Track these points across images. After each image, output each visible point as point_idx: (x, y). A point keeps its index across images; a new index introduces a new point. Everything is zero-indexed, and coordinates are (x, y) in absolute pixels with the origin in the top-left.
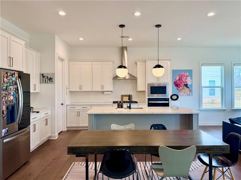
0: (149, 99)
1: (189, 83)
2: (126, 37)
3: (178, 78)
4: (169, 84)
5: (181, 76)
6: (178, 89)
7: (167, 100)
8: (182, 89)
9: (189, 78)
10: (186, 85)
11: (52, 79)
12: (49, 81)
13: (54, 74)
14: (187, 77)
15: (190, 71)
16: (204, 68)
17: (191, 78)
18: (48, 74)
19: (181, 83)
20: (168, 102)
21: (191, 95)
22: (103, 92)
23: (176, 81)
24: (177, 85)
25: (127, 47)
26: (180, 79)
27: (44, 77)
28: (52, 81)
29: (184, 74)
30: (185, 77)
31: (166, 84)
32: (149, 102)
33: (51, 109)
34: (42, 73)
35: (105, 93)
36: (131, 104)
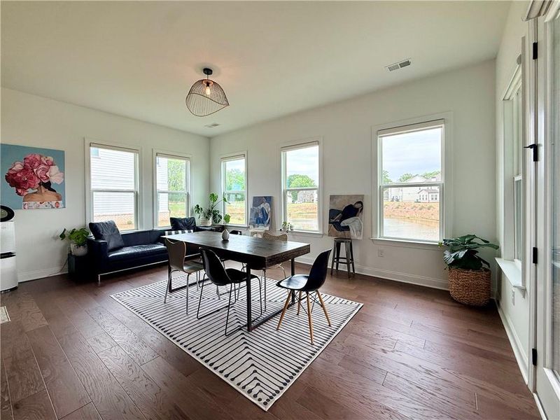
8: (35, 193)
21: (61, 206)
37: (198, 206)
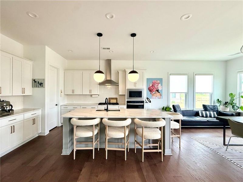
0: (128, 102)
1: (160, 89)
2: (107, 49)
3: (151, 85)
4: (144, 89)
5: (154, 84)
6: (151, 94)
7: (143, 102)
8: (155, 93)
9: (160, 85)
10: (158, 91)
11: (42, 84)
12: (39, 86)
13: (44, 80)
14: (158, 84)
15: (161, 80)
16: (172, 77)
17: (162, 85)
18: (39, 79)
19: (154, 89)
20: (143, 104)
21: (161, 98)
22: (91, 95)
23: (150, 87)
24: (150, 90)
25: (111, 60)
26: (152, 86)
27: (36, 82)
28: (42, 86)
29: (155, 81)
30: (157, 84)
31: (142, 89)
32: (128, 104)
33: (42, 110)
34: (35, 78)
35: (93, 96)
36: (108, 105)
37: (218, 100)
